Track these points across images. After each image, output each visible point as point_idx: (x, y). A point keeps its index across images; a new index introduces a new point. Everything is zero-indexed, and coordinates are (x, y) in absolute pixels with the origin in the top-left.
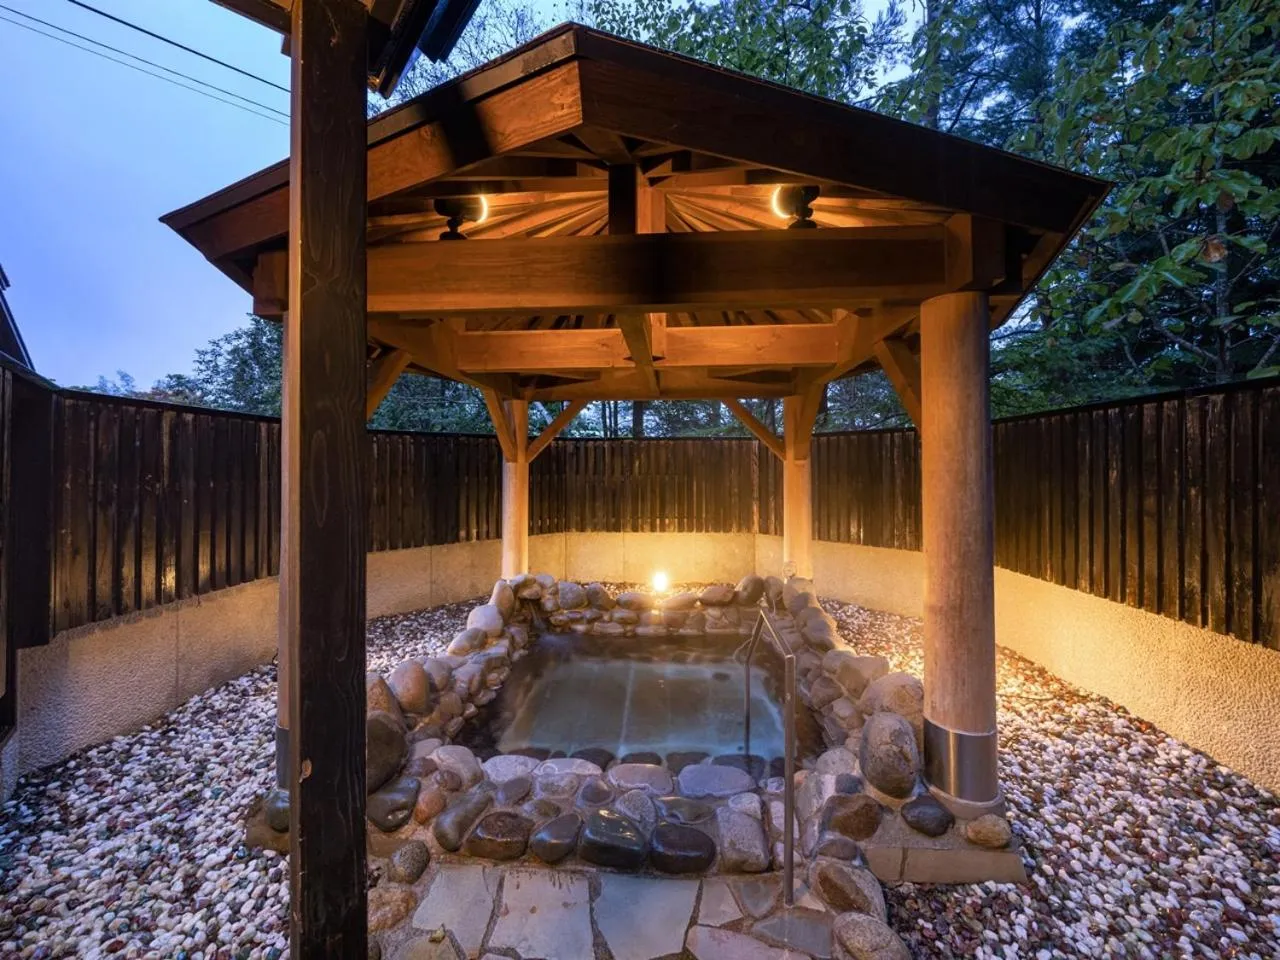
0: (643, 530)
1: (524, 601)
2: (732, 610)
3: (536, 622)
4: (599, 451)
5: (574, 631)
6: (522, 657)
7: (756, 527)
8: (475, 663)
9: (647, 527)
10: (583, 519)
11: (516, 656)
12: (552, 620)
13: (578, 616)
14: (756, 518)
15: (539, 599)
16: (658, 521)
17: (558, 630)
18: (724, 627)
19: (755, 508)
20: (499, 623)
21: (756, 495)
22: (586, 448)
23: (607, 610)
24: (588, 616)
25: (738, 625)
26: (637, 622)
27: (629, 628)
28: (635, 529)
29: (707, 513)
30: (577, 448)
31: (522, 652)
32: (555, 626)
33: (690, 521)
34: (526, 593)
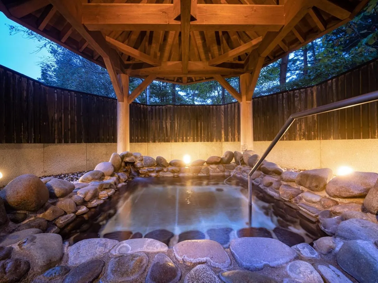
0: (179, 142)
1: (127, 163)
2: (221, 165)
3: (133, 172)
4: (161, 110)
5: (151, 176)
6: (123, 186)
7: (223, 139)
8: (93, 185)
9: (180, 140)
10: (154, 137)
11: (120, 185)
12: (140, 171)
13: (152, 170)
14: (223, 136)
15: (134, 163)
16: (185, 138)
17: (143, 176)
18: (218, 172)
19: (223, 132)
20: (111, 170)
21: (223, 127)
22: (156, 109)
23: (165, 167)
24: (157, 169)
25: (224, 171)
26: (179, 172)
27: (176, 174)
28: (176, 141)
29: (204, 134)
30: (152, 109)
31: (124, 184)
32: (141, 174)
33: (198, 138)
34: (127, 159)
